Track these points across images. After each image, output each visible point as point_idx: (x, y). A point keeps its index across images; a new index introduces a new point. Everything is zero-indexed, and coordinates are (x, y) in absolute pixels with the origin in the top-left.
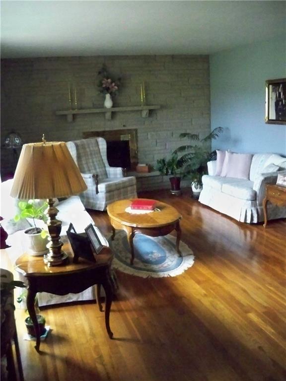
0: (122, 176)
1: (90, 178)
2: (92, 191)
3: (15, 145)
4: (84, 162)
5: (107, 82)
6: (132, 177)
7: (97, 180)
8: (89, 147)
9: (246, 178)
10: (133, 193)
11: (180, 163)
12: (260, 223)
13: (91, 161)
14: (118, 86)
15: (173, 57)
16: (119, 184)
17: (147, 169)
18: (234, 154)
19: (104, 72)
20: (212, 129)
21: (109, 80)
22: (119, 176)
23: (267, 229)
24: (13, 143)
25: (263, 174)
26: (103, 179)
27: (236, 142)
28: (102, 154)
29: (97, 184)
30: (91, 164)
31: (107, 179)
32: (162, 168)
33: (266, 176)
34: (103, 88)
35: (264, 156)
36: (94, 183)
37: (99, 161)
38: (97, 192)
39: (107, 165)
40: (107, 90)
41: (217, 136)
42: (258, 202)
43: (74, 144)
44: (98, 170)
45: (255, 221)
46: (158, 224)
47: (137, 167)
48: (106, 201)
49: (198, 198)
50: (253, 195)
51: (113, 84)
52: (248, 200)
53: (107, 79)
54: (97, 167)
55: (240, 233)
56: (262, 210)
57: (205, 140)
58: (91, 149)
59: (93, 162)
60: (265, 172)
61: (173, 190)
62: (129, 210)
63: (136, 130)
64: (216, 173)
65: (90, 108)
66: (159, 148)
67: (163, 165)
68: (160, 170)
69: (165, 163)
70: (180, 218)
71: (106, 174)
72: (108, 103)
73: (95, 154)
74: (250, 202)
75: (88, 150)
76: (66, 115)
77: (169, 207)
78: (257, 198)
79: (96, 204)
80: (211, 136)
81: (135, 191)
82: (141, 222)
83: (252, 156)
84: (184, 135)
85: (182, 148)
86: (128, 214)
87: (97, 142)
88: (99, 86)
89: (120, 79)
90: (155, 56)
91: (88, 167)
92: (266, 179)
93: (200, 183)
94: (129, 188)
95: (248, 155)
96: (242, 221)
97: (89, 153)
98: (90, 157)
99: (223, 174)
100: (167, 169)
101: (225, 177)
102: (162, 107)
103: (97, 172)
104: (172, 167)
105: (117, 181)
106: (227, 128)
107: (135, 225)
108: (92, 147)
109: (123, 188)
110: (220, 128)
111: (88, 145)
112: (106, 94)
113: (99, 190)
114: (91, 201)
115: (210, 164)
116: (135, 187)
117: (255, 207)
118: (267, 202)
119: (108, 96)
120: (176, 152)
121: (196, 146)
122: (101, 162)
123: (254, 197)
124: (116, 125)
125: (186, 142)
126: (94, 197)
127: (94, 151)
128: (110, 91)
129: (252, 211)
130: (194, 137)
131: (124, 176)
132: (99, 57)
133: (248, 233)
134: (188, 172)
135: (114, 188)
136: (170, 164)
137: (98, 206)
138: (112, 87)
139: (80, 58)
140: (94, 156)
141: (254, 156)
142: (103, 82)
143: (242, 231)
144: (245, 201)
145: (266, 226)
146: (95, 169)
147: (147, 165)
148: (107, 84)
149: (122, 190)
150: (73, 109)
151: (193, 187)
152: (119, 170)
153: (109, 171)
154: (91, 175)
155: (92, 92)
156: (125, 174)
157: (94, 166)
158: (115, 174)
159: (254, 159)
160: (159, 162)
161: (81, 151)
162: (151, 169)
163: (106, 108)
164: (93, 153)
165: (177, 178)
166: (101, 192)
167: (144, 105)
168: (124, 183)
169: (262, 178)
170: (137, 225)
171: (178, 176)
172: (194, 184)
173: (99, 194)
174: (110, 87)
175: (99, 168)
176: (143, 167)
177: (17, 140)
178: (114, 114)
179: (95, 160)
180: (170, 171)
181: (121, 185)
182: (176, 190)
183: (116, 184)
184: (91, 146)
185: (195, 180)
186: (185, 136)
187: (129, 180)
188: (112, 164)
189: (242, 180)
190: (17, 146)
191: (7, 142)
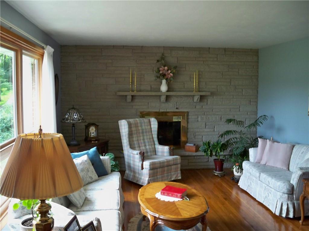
0: (168, 154)
1: (137, 154)
2: (138, 166)
3: (73, 120)
4: (135, 139)
5: (164, 70)
6: (177, 156)
7: (144, 157)
8: (141, 126)
9: (285, 168)
10: (177, 171)
11: (224, 147)
12: (296, 218)
13: (142, 138)
14: (173, 74)
15: (225, 50)
16: (163, 162)
17: (194, 149)
18: (275, 143)
19: (162, 60)
20: (259, 116)
21: (166, 68)
22: (165, 154)
23: (303, 226)
24: (71, 119)
25: (301, 169)
26: (151, 155)
27: (280, 130)
28: (153, 133)
29: (143, 160)
30: (142, 141)
31: (155, 156)
32: (206, 150)
33: (304, 171)
34: (161, 74)
35: (305, 147)
36: (141, 159)
37: (150, 139)
38: (142, 168)
39: (156, 142)
40: (164, 75)
41: (261, 123)
42: (295, 197)
43: (127, 123)
44: (148, 147)
45: (291, 215)
46: (180, 217)
47: (185, 146)
48: (149, 177)
49: (238, 181)
50: (290, 189)
51: (169, 71)
52: (284, 193)
53: (164, 67)
54: (147, 144)
55: (275, 226)
56: (299, 205)
57: (250, 126)
58: (144, 127)
59: (144, 139)
60: (304, 166)
61: (216, 171)
62: (159, 196)
63: (188, 112)
64: (256, 161)
65: (147, 91)
66: (208, 130)
67: (208, 147)
68: (205, 151)
69: (211, 145)
70: (206, 212)
71: (155, 152)
72: (164, 88)
73: (146, 132)
74: (286, 195)
75: (140, 128)
76: (126, 96)
77: (200, 197)
78: (295, 192)
79: (141, 179)
80: (255, 124)
81: (179, 169)
82: (164, 213)
83: (294, 146)
84: (229, 121)
85: (228, 132)
86: (157, 200)
87: (150, 122)
88: (157, 72)
89: (175, 67)
90: (209, 48)
91: (139, 144)
92: (304, 174)
93: (241, 168)
94: (173, 167)
95: (289, 145)
96: (277, 214)
97: (140, 131)
98: (141, 135)
99: (263, 162)
100: (211, 151)
101: (265, 165)
102: (213, 94)
103: (146, 149)
104: (216, 150)
105: (163, 159)
106: (272, 117)
107: (157, 216)
108: (145, 126)
109: (167, 166)
110: (265, 116)
111: (141, 123)
112: (162, 79)
113: (144, 167)
114: (137, 175)
115: (251, 151)
116: (179, 166)
117: (291, 201)
118: (304, 198)
119: (164, 81)
120: (222, 136)
121: (241, 131)
122: (151, 140)
123: (291, 191)
124: (169, 107)
125: (232, 127)
126: (140, 172)
127: (146, 129)
128: (166, 77)
129: (288, 205)
130: (240, 123)
131: (171, 155)
132: (159, 47)
133: (283, 227)
134: (231, 156)
135: (157, 166)
136: (215, 147)
137: (142, 181)
138: (168, 74)
139: (142, 47)
140: (145, 134)
141: (295, 147)
142: (161, 69)
143: (277, 225)
144: (281, 194)
145: (303, 222)
146: (145, 146)
147: (194, 145)
148: (164, 71)
149: (166, 168)
150: (133, 91)
151: (234, 170)
152: (166, 148)
153: (158, 148)
154: (139, 152)
155: (150, 77)
156: (172, 153)
157: (144, 143)
158: (163, 152)
159: (295, 150)
160: (204, 144)
161: (133, 129)
162: (197, 149)
163: (161, 92)
164: (144, 131)
165: (220, 159)
166: (146, 168)
167: (196, 91)
168: (168, 161)
169: (300, 173)
170: (159, 216)
171: (221, 158)
172: (235, 168)
173: (143, 170)
174: (166, 74)
175: (149, 145)
176: (191, 146)
177: (75, 115)
178: (168, 98)
179: (145, 137)
180: (214, 154)
181: (166, 164)
182: (219, 171)
183: (160, 163)
184: (143, 125)
185: (237, 164)
186: (231, 122)
187: (174, 160)
188: (162, 142)
189: (281, 170)
190: (74, 120)
191: (67, 116)
